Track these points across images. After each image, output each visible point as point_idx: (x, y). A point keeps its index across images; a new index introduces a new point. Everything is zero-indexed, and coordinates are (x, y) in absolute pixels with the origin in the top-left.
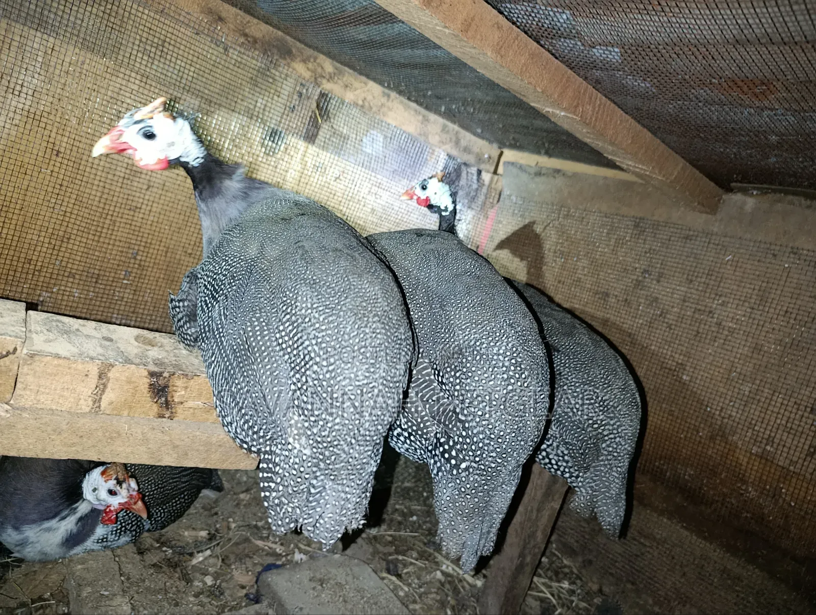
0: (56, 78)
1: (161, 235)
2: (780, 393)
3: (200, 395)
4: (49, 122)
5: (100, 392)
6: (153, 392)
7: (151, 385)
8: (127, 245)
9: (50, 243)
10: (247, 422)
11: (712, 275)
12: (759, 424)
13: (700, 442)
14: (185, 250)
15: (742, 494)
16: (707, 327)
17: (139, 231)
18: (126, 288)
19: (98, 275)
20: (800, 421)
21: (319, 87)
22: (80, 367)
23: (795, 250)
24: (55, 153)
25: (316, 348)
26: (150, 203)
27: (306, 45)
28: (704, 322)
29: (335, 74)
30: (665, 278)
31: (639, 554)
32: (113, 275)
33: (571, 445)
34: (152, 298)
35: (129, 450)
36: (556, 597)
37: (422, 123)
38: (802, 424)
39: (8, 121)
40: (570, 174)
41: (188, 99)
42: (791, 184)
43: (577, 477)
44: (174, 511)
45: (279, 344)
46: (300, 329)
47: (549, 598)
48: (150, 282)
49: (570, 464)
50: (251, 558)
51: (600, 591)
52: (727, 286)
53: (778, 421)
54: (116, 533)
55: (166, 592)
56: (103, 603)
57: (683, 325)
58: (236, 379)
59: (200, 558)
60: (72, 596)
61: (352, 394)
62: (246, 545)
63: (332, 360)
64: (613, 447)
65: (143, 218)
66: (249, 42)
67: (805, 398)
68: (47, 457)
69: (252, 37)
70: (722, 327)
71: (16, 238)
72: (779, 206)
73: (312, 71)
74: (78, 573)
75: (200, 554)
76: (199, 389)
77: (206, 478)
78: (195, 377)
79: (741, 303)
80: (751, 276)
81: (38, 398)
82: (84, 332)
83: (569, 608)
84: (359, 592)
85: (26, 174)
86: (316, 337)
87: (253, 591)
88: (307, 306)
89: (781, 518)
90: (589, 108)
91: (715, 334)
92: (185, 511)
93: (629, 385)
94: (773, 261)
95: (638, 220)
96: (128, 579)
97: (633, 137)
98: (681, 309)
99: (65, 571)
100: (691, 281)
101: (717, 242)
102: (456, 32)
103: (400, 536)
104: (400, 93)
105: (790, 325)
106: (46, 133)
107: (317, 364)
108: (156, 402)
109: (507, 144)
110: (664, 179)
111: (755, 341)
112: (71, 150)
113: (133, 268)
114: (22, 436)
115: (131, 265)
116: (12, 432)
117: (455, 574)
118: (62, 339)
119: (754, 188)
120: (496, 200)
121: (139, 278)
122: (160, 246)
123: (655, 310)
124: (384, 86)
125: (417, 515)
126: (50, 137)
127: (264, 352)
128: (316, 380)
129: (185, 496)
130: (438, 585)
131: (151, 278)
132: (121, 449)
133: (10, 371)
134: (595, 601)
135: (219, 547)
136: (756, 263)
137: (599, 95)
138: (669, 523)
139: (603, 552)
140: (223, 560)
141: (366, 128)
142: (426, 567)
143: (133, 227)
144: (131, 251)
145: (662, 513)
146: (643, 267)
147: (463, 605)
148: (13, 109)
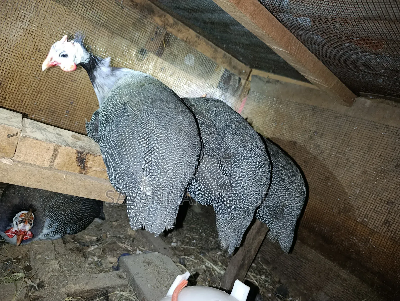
0: (41, 14)
1: (85, 95)
2: (373, 194)
3: (100, 165)
4: (36, 35)
5: (54, 158)
6: (78, 161)
7: (77, 157)
8: (68, 98)
9: (32, 94)
10: (121, 179)
11: (346, 136)
12: (362, 208)
13: (333, 215)
14: (96, 103)
15: (351, 240)
16: (342, 161)
17: (75, 92)
18: (66, 119)
19: (54, 111)
20: (382, 208)
21: (166, 30)
22: (46, 145)
23: (387, 126)
24: (38, 50)
25: (157, 145)
26: (81, 79)
27: (161, 9)
28: (340, 158)
29: (174, 24)
30: (324, 136)
31: (299, 265)
32: (61, 112)
33: (270, 208)
34: (79, 125)
35: (65, 187)
36: (258, 282)
37: (214, 52)
38: (382, 209)
39: (17, 33)
40: (283, 83)
41: (103, 30)
42: (388, 95)
43: (272, 223)
44: (81, 226)
45: (139, 142)
46: (150, 135)
47: (254, 282)
48: (78, 117)
49: (269, 217)
50: (116, 251)
51: (280, 281)
52: (354, 141)
53: (371, 207)
54: (54, 233)
55: (76, 261)
56: (46, 262)
57: (331, 159)
58: (116, 159)
59: (92, 248)
60: (32, 258)
61: (173, 167)
62: (114, 245)
63: (164, 151)
64: (290, 211)
65: (77, 86)
66: (134, 5)
67: (385, 197)
68: (27, 186)
69: (136, 3)
70: (349, 161)
71: (16, 90)
72: (382, 105)
73: (163, 22)
74: (35, 248)
75: (93, 247)
76: (99, 162)
77: (97, 212)
78: (98, 156)
79: (359, 150)
80: (365, 138)
81: (26, 157)
82: (48, 130)
83: (264, 288)
84: (166, 269)
85: (23, 59)
86: (157, 140)
87: (116, 265)
88: (153, 126)
89: (368, 253)
90: (294, 48)
91: (345, 164)
92: (87, 227)
93: (301, 183)
94: (377, 131)
95: (314, 108)
96: (58, 254)
97: (314, 64)
98: (331, 151)
99: (29, 247)
100: (337, 138)
101: (351, 120)
102: (233, 4)
103: (187, 248)
104: (205, 37)
105: (381, 162)
106: (35, 40)
107: (157, 152)
108: (79, 166)
109: (255, 66)
110: (327, 87)
111: (364, 168)
112: (46, 50)
113: (71, 109)
114: (17, 175)
115: (70, 108)
116: (12, 173)
117: (212, 267)
118: (38, 132)
119: (371, 96)
120: (247, 93)
121: (73, 114)
122: (84, 100)
123: (318, 151)
124: (197, 32)
125: (196, 240)
126: (36, 42)
127: (130, 146)
128: (156, 159)
129: (87, 220)
130: (203, 271)
131: (79, 115)
132: (62, 186)
133: (14, 143)
134: (277, 285)
135: (101, 244)
136: (368, 131)
137: (299, 42)
138: (315, 252)
139: (283, 263)
140: (103, 251)
141: (187, 52)
142: (198, 263)
143: (72, 90)
144: (70, 101)
145: (312, 247)
146: (314, 130)
147: (214, 281)
148: (19, 27)
